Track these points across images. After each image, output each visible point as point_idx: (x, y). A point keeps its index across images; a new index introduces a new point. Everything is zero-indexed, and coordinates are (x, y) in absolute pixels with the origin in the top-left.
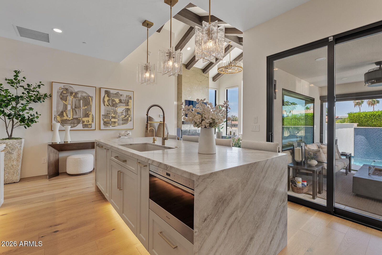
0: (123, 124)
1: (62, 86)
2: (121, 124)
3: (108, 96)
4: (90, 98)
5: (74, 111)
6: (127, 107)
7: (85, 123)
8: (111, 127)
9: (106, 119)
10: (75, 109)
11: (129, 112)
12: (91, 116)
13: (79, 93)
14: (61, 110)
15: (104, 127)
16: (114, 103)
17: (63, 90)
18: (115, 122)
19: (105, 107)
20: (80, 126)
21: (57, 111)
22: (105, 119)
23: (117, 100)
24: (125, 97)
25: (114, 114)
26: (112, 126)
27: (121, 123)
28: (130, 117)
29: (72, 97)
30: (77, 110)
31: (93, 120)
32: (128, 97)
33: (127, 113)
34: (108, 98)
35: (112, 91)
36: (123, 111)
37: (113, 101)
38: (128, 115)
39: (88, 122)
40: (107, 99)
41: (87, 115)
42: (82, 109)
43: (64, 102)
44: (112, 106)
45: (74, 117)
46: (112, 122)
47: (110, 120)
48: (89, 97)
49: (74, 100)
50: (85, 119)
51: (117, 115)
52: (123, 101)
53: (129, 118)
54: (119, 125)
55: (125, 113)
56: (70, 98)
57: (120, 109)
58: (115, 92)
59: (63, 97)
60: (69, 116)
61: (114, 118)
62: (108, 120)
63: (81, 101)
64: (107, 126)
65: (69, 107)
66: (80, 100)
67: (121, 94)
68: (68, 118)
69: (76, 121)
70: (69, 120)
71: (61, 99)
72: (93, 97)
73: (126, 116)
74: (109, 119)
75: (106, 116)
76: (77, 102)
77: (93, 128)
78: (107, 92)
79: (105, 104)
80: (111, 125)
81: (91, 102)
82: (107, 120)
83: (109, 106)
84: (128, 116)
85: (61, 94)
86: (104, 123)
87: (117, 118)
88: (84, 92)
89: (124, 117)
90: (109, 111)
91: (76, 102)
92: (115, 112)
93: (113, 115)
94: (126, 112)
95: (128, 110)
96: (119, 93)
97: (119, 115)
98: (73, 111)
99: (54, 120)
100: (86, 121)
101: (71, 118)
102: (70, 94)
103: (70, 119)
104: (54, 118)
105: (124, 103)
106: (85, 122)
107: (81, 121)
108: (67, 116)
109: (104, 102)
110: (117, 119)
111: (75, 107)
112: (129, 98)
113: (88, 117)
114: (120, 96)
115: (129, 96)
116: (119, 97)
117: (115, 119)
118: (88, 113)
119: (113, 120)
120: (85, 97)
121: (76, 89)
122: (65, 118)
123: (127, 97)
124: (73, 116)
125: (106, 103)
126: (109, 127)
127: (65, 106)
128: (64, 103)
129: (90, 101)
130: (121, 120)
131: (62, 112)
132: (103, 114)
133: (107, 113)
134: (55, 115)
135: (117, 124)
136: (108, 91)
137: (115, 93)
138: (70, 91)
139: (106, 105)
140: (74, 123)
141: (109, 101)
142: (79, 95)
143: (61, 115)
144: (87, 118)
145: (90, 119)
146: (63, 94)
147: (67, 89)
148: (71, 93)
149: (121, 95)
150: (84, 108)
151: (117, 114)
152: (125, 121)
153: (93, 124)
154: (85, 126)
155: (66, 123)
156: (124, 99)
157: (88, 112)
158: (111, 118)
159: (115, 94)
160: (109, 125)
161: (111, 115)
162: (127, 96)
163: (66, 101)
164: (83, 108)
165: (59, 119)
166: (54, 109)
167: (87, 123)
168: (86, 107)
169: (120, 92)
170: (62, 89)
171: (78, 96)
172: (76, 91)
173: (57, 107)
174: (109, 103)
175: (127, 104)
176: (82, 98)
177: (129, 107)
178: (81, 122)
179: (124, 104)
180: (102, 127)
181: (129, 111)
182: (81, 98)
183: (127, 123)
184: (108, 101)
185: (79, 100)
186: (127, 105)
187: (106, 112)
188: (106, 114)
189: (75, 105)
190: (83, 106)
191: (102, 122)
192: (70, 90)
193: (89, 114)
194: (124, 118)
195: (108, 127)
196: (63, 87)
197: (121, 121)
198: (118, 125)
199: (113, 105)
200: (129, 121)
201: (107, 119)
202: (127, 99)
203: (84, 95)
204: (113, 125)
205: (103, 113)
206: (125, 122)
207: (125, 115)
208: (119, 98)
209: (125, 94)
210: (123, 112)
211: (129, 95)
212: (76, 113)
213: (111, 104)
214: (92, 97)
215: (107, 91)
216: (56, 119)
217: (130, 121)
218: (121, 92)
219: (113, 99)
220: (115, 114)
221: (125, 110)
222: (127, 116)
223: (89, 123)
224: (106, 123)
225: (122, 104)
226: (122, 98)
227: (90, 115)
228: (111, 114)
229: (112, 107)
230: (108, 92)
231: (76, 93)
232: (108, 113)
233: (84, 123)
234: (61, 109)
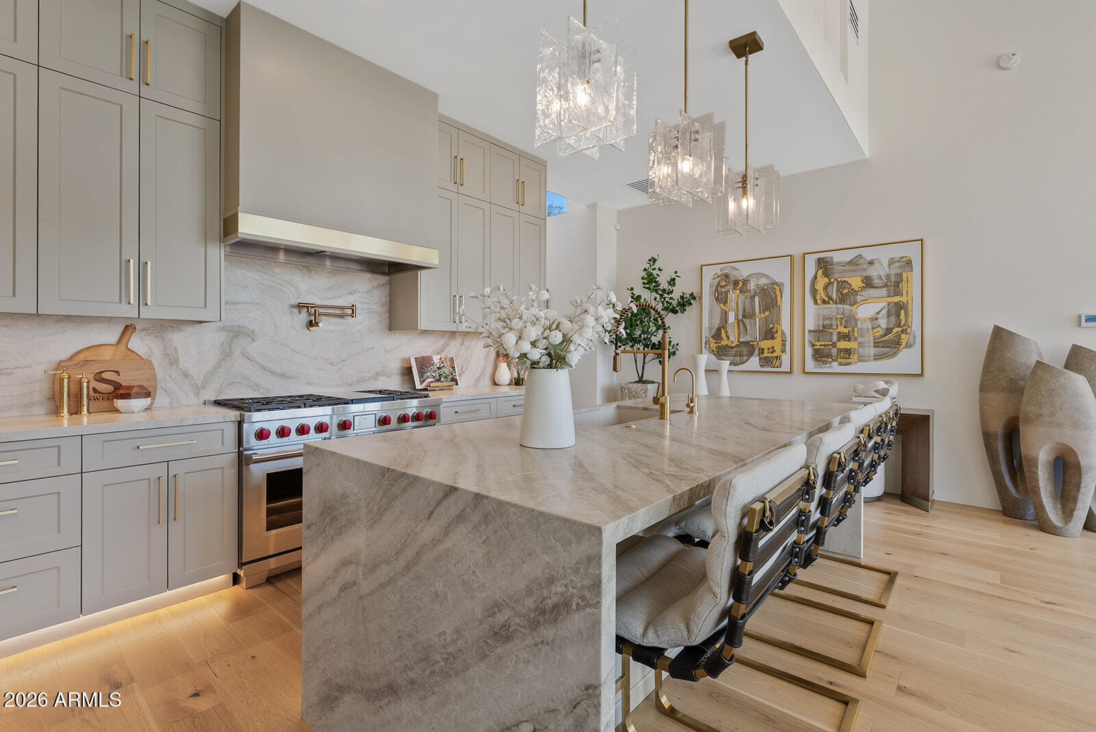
0: (877, 357)
1: (717, 270)
2: (872, 358)
3: (826, 274)
4: (777, 288)
5: (741, 325)
6: (897, 299)
7: (766, 354)
8: (835, 367)
9: (819, 343)
10: (744, 320)
11: (902, 316)
12: (778, 335)
13: (751, 280)
14: (717, 327)
15: (815, 367)
16: (844, 292)
17: (720, 278)
18: (848, 352)
19: (816, 306)
20: (754, 363)
21: (710, 328)
22: (816, 343)
23: (856, 282)
24: (885, 264)
25: (845, 327)
26: (840, 364)
27: (872, 354)
28: (909, 331)
29: (738, 292)
30: (747, 321)
31: (784, 345)
32: (897, 264)
33: (893, 319)
34: (826, 280)
35: (838, 257)
36: (878, 313)
37: (842, 284)
38: (899, 326)
39: (771, 353)
40: (822, 282)
41: (769, 334)
42: (757, 320)
43: (722, 305)
44: (840, 303)
45: (741, 340)
46: (840, 351)
47: (834, 345)
48: (775, 286)
49: (742, 297)
50: (766, 344)
51: (856, 329)
52: (877, 282)
53: (903, 336)
54: (864, 361)
55: (886, 320)
56: (733, 296)
57: (870, 309)
58: (847, 256)
59: (721, 298)
60: (732, 339)
61: (845, 337)
62: (828, 345)
63: (757, 299)
64: (825, 363)
65: (732, 317)
66: (753, 298)
67: (872, 260)
68: (729, 343)
69: (745, 350)
70: (732, 347)
71: (717, 299)
72: (783, 284)
73: (889, 331)
74: (831, 343)
75: (822, 331)
76: (748, 301)
77: (785, 367)
78: (824, 265)
79: (818, 298)
80: (836, 360)
81: (779, 298)
82: (824, 345)
83: (831, 302)
84: (900, 329)
85: (716, 290)
86: (814, 356)
87: (856, 339)
88: (762, 274)
89: (881, 332)
90: (831, 319)
91: (744, 304)
92: (850, 320)
93: (842, 329)
94: (888, 317)
95: (898, 310)
96: (862, 258)
97: (865, 327)
98: (738, 326)
99: (705, 347)
100: (768, 349)
101: (736, 343)
102: (732, 287)
103: (733, 345)
104: (706, 344)
105: (880, 287)
106: (766, 351)
107: (757, 350)
108: (728, 338)
109: (814, 292)
110: (857, 343)
111: (744, 317)
112: (901, 267)
113: (773, 338)
114: (865, 266)
115: (903, 260)
116: (864, 270)
117: (849, 340)
118: (772, 328)
119: (842, 345)
120: (765, 287)
121: (744, 271)
122: (724, 343)
123: (894, 263)
124: (739, 338)
125: (821, 294)
126: (830, 367)
127: (725, 315)
128: (722, 309)
129: (776, 296)
130: (872, 344)
131: (719, 330)
132: (812, 329)
133: (823, 325)
134: (706, 338)
135: (856, 356)
136: (826, 258)
137: (849, 260)
138: (733, 278)
139: (819, 302)
140: (741, 355)
141: (830, 287)
142: (752, 286)
143: (717, 336)
144: (771, 341)
145: (777, 343)
146: (719, 290)
147: (727, 276)
148: (736, 283)
149: (871, 263)
150: (763, 316)
151: (856, 323)
152: (889, 344)
153: (785, 358)
154: (765, 361)
155: (726, 355)
156: (883, 274)
157: (771, 326)
158: (835, 338)
159: (850, 262)
160: (831, 360)
161: (838, 330)
162: (891, 262)
163: (725, 303)
164: (759, 316)
165: (713, 346)
166: (706, 324)
167: (770, 355)
168: (767, 313)
169: (864, 255)
170: (718, 277)
171: (748, 288)
172: (744, 277)
173: (711, 318)
174: (830, 294)
175: (895, 285)
176: (758, 291)
177: (904, 299)
178: (757, 352)
179: (884, 292)
180: (811, 365)
181: (902, 312)
182: (756, 292)
183: (894, 355)
184: (826, 288)
185: (751, 297)
186: (892, 292)
187: (821, 323)
188: (822, 328)
189: (744, 310)
190: (760, 310)
191: (809, 352)
192: (734, 275)
193: (775, 330)
194: (884, 339)
195: (829, 365)
196: (720, 273)
197: (869, 347)
198: (860, 361)
199: (843, 299)
200: (902, 347)
201: (823, 343)
202: (893, 272)
203: (763, 281)
204: (842, 360)
205: (811, 325)
206: (888, 349)
207: (884, 326)
208: (865, 274)
209: (883, 256)
210: (878, 316)
211: (903, 257)
212: (746, 330)
213: (834, 297)
214: (780, 285)
215: (823, 259)
216: (708, 346)
217: (908, 346)
218: (868, 254)
219: (843, 279)
220: (848, 325)
221: (885, 311)
222: (895, 330)
223: (774, 355)
224: (819, 356)
225: (872, 292)
226: (873, 272)
227: (777, 332)
228: (835, 327)
229: (840, 306)
230: (827, 261)
231: (746, 281)
232: (825, 323)
233: (763, 353)
234: (717, 323)
